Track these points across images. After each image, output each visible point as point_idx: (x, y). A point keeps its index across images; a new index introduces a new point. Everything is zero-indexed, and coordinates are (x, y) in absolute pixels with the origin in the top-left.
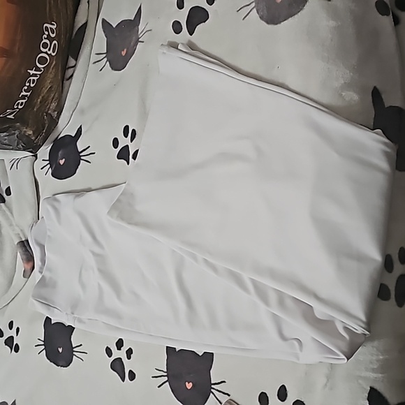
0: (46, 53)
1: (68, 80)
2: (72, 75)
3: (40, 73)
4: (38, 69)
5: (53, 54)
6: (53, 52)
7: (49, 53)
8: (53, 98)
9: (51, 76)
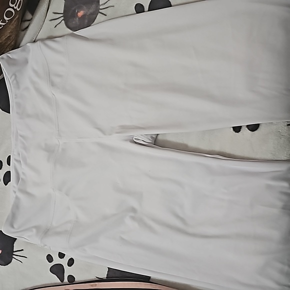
0: (13, 8)
1: (23, 30)
2: (27, 27)
3: (4, 24)
4: (4, 21)
5: (18, 10)
6: (18, 8)
7: (15, 8)
8: (9, 45)
9: (12, 27)
